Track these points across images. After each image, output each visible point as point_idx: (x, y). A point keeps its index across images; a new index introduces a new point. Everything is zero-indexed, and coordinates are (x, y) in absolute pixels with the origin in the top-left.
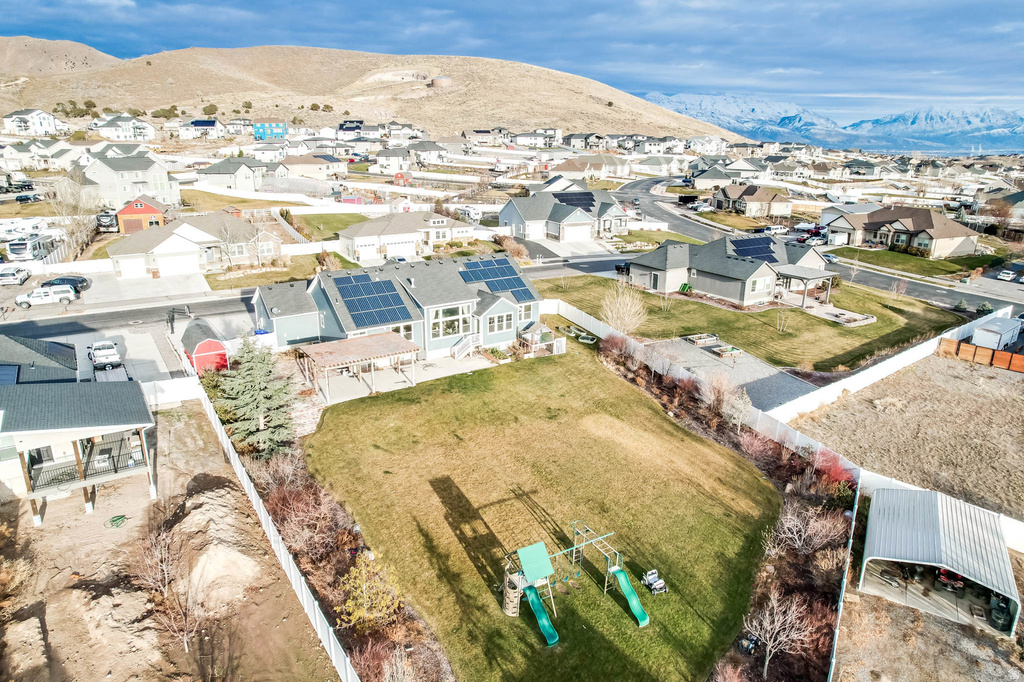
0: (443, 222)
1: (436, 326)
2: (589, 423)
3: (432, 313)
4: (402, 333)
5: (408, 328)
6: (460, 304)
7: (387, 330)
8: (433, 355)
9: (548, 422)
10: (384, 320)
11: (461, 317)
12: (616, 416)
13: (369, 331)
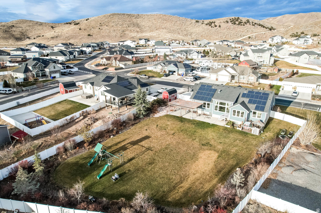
1: (217, 107)
2: (207, 152)
3: (215, 102)
4: (206, 105)
5: (208, 104)
6: (226, 102)
7: (202, 102)
8: (214, 116)
9: (199, 145)
10: (201, 99)
11: (226, 106)
12: (219, 157)
13: (196, 101)
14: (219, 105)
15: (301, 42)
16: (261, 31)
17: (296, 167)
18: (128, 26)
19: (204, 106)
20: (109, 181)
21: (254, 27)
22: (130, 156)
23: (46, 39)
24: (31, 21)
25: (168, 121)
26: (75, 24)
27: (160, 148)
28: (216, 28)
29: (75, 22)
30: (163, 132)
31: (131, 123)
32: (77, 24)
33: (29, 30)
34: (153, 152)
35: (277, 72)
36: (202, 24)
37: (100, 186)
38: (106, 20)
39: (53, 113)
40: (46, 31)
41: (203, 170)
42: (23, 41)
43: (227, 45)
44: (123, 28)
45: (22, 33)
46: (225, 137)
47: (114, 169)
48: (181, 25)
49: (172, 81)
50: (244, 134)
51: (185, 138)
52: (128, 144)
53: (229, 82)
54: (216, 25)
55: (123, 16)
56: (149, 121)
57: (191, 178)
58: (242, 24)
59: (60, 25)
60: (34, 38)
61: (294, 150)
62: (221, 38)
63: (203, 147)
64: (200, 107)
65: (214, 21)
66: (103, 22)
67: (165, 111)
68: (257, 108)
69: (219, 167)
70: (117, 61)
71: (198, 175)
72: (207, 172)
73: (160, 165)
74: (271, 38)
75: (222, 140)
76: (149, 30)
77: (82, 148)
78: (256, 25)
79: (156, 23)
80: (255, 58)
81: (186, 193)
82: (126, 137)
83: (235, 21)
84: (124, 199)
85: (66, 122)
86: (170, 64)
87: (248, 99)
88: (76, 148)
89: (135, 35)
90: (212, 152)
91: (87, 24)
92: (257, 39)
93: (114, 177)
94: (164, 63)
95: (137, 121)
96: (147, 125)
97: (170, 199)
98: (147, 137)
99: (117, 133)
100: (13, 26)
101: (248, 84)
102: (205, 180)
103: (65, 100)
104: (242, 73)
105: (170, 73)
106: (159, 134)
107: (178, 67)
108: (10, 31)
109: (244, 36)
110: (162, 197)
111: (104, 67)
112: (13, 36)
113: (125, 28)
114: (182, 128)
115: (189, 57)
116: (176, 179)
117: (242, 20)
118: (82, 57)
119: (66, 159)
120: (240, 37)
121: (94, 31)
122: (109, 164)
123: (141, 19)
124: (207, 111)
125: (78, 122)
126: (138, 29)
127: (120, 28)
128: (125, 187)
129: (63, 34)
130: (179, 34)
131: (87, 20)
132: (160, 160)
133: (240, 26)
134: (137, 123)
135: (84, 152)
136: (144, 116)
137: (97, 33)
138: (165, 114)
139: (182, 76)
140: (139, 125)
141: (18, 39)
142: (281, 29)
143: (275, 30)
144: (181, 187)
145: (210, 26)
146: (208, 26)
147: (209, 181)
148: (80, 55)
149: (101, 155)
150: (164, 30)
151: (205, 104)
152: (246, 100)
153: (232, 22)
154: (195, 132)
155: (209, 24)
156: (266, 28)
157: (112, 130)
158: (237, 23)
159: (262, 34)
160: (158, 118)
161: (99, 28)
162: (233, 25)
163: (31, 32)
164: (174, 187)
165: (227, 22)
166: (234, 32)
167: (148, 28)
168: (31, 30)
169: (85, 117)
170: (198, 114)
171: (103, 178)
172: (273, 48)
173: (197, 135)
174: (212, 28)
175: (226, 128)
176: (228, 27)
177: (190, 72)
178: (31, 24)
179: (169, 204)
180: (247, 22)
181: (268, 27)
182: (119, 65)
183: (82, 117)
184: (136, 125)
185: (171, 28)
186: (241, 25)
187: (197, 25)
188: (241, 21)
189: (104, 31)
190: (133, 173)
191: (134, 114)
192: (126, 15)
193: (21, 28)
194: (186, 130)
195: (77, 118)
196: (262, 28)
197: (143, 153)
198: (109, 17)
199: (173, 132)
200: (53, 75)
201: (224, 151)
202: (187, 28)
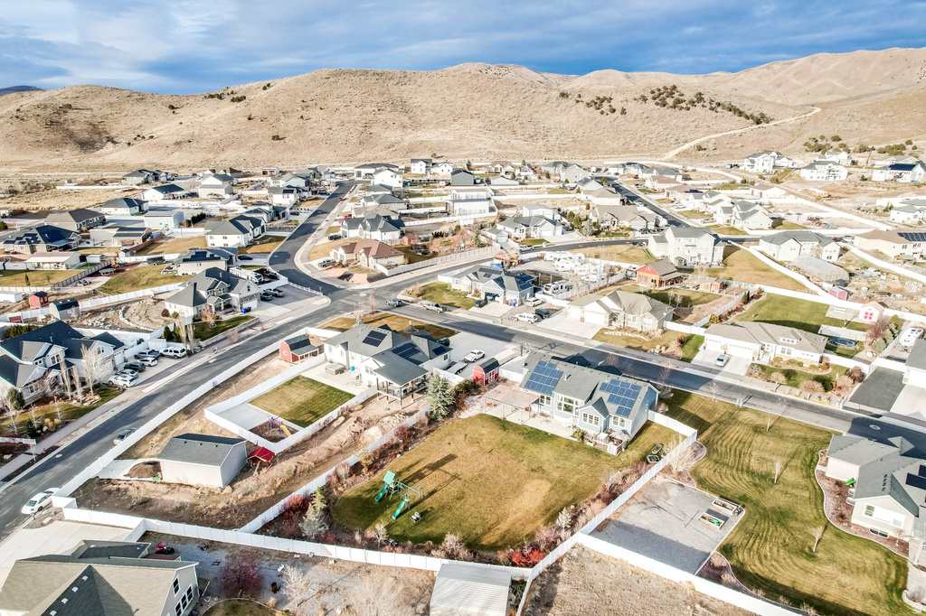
0: (793, 342)
1: (560, 404)
2: (537, 482)
3: (558, 397)
4: (545, 400)
5: (548, 399)
6: (575, 399)
7: (538, 395)
8: (557, 418)
9: (528, 470)
10: (538, 390)
11: (574, 406)
12: (552, 489)
13: (530, 391)
14: (563, 403)
15: (821, 175)
16: (733, 126)
17: (650, 504)
18: (376, 109)
19: (542, 401)
20: (409, 522)
21: (716, 114)
22: (430, 487)
23: (159, 146)
24: (113, 89)
25: (483, 427)
26: (233, 100)
27: (470, 475)
28: (615, 115)
29: (232, 93)
30: (475, 449)
31: (425, 430)
32: (239, 100)
33: (111, 117)
34: (462, 482)
35: (717, 292)
36: (577, 102)
37: (398, 528)
38: (319, 90)
39: (287, 408)
40: (155, 120)
41: (527, 508)
42: (98, 149)
43: (636, 177)
44: (364, 116)
45: (94, 125)
46: (566, 458)
47: (412, 506)
48: (519, 104)
49: (490, 322)
50: (596, 452)
51: (507, 459)
52: (424, 468)
53: (606, 326)
54: (614, 107)
55: (363, 78)
56: (452, 425)
57: (511, 518)
58: (683, 105)
59: (191, 100)
60: (129, 144)
61: (660, 480)
62: (624, 147)
63: (532, 474)
64: (537, 402)
65: (608, 96)
66: (310, 98)
67: (477, 407)
68: (618, 412)
69: (548, 505)
70: (371, 258)
71: (520, 514)
72: (533, 510)
73: (471, 500)
74: (748, 157)
75: (561, 464)
76: (435, 121)
77: (359, 474)
78: (719, 109)
79: (452, 98)
80: (681, 250)
81: (503, 537)
82: (419, 457)
83: (664, 95)
84: (431, 543)
85: (318, 428)
86: (489, 276)
87: (608, 395)
88: (351, 476)
89: (398, 139)
90: (544, 481)
91: (268, 102)
92: (717, 152)
93: (414, 517)
94: (475, 274)
95: (433, 426)
96: (449, 434)
97: (483, 543)
98: (451, 457)
99: (406, 449)
100: (69, 106)
101: (641, 332)
102: (528, 520)
103: (298, 378)
104: (631, 309)
105: (489, 298)
106: (469, 450)
107: (503, 286)
108: (61, 120)
109: (686, 142)
110: (475, 540)
111: (341, 272)
112: (71, 135)
113: (371, 117)
114: (505, 441)
115: (535, 235)
116: (491, 519)
117: (683, 95)
118: (280, 229)
119: (342, 492)
120: (676, 146)
121: (287, 125)
122: (406, 500)
123: (411, 87)
124: (546, 408)
125: (338, 427)
126: (405, 119)
127: (356, 114)
128: (429, 530)
129: (205, 132)
130: (514, 133)
131: (265, 88)
132: (472, 493)
133: (677, 112)
134: (433, 431)
135: (364, 481)
136: (444, 417)
137: (296, 132)
138: (477, 412)
139: (512, 307)
140: (436, 435)
141: (86, 145)
142: (787, 120)
143: (771, 124)
144: (498, 529)
145: (598, 109)
146: (593, 108)
147: (533, 522)
148: (272, 220)
149: (393, 486)
150: (476, 123)
151: (543, 397)
152: (606, 396)
153: (657, 100)
154: (523, 448)
155: (596, 103)
156: (747, 118)
157: (397, 445)
158: (670, 101)
159: (735, 135)
160: (466, 420)
161: (302, 117)
162: (659, 107)
163: (116, 121)
164: (490, 529)
165: (644, 99)
166: (661, 129)
167: (432, 114)
168: (116, 116)
169: (347, 417)
170: (532, 414)
171: (400, 518)
172: (735, 209)
173: (526, 453)
174: (604, 117)
175: (571, 442)
176: (645, 115)
177: (531, 296)
178: (115, 99)
179: (483, 547)
180: (695, 99)
181: (751, 115)
182: (375, 267)
183: (342, 419)
184: (432, 434)
185: (495, 116)
186: (682, 108)
187: (562, 107)
188: (681, 97)
189: (314, 125)
190: (437, 511)
191: (427, 414)
192: (371, 73)
193: (89, 112)
194: (510, 445)
195: (334, 420)
196: (736, 117)
197: (448, 482)
198: (325, 81)
199: (490, 448)
200: (246, 305)
201: (560, 481)
202: (535, 116)
